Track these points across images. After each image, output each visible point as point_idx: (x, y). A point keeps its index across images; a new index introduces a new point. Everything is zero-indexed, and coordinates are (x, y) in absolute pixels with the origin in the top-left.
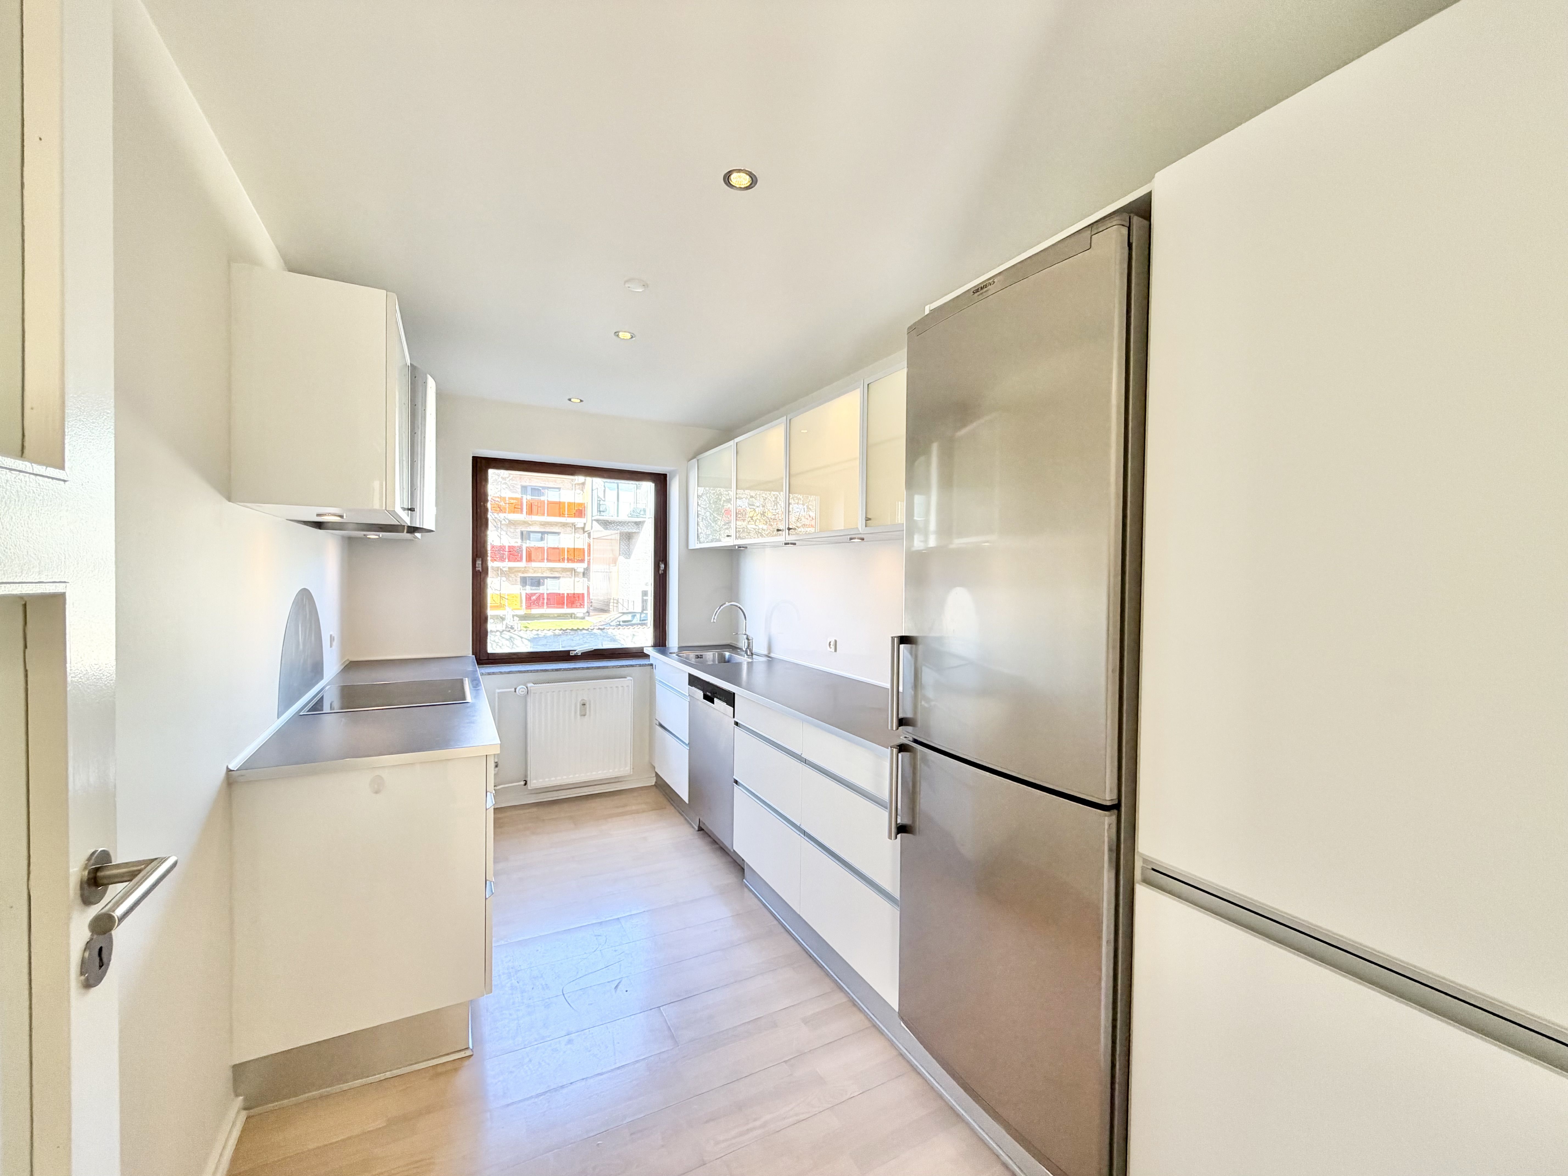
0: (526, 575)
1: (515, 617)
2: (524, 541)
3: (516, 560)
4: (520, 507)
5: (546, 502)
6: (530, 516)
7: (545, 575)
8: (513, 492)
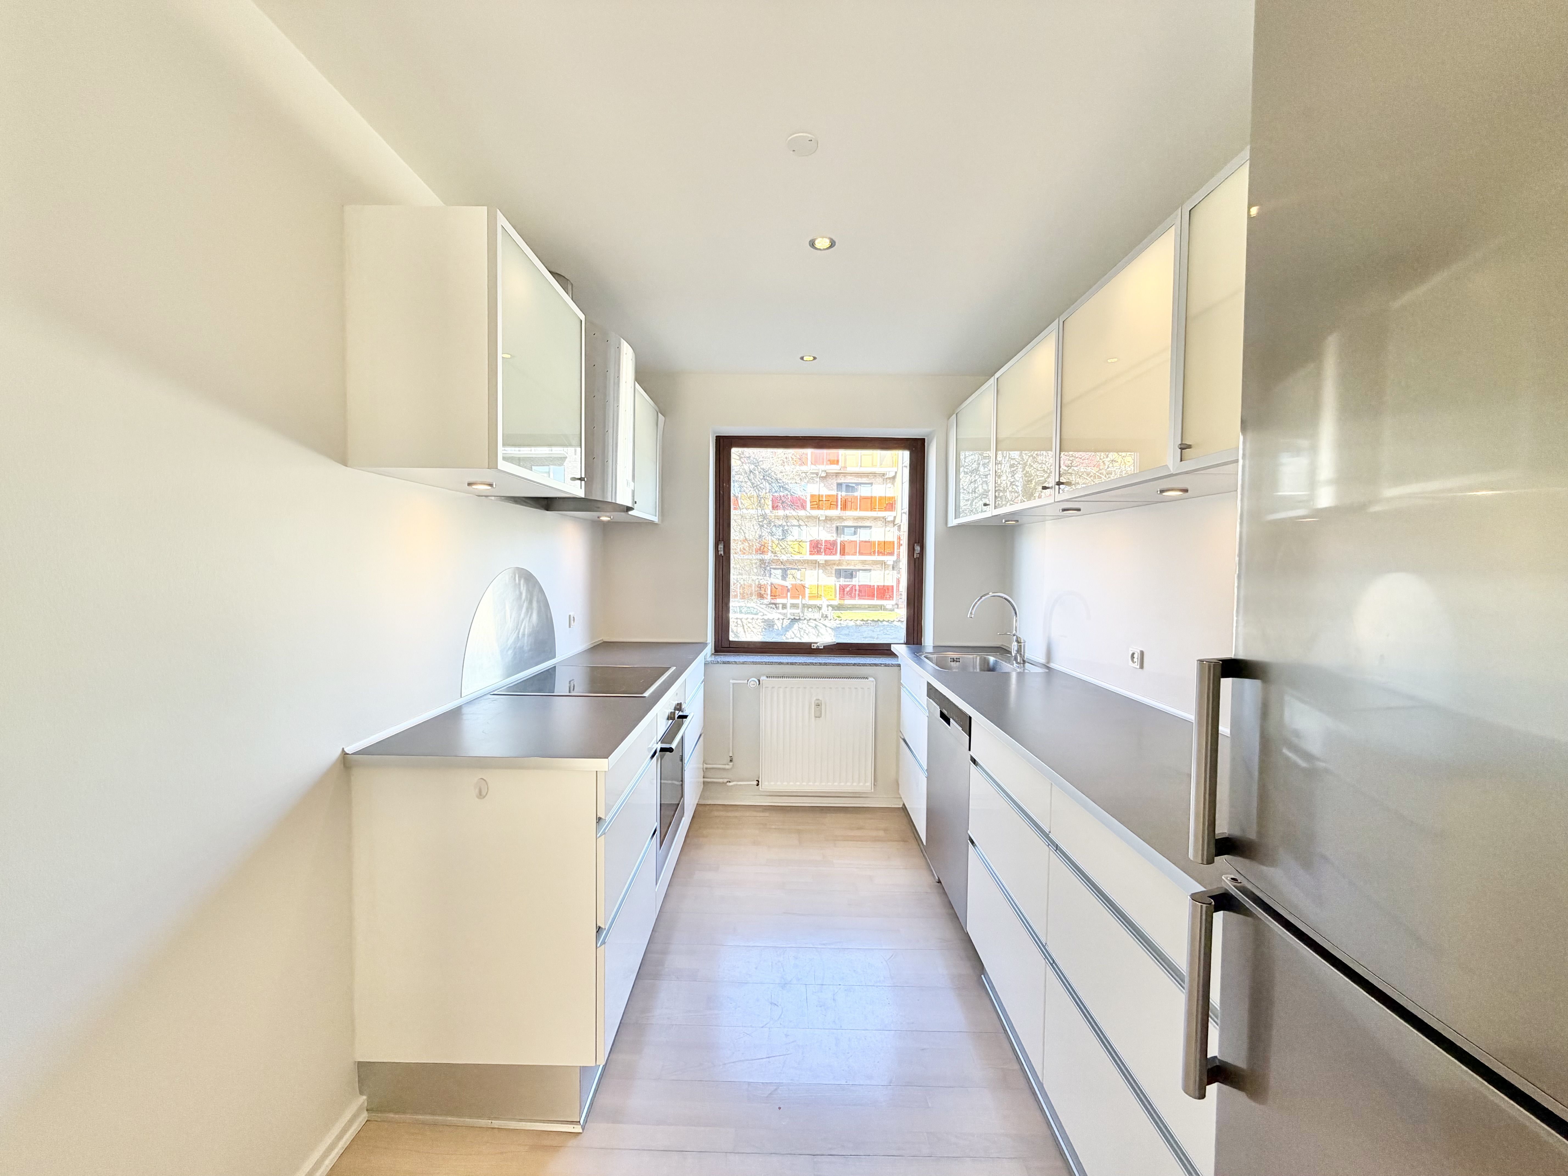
0: (840, 568)
1: (829, 607)
2: (839, 536)
3: (832, 554)
4: (835, 504)
5: (859, 497)
6: (845, 512)
7: (857, 567)
8: (830, 490)
